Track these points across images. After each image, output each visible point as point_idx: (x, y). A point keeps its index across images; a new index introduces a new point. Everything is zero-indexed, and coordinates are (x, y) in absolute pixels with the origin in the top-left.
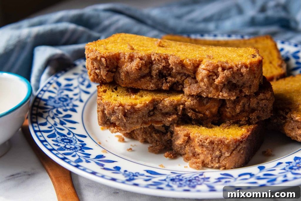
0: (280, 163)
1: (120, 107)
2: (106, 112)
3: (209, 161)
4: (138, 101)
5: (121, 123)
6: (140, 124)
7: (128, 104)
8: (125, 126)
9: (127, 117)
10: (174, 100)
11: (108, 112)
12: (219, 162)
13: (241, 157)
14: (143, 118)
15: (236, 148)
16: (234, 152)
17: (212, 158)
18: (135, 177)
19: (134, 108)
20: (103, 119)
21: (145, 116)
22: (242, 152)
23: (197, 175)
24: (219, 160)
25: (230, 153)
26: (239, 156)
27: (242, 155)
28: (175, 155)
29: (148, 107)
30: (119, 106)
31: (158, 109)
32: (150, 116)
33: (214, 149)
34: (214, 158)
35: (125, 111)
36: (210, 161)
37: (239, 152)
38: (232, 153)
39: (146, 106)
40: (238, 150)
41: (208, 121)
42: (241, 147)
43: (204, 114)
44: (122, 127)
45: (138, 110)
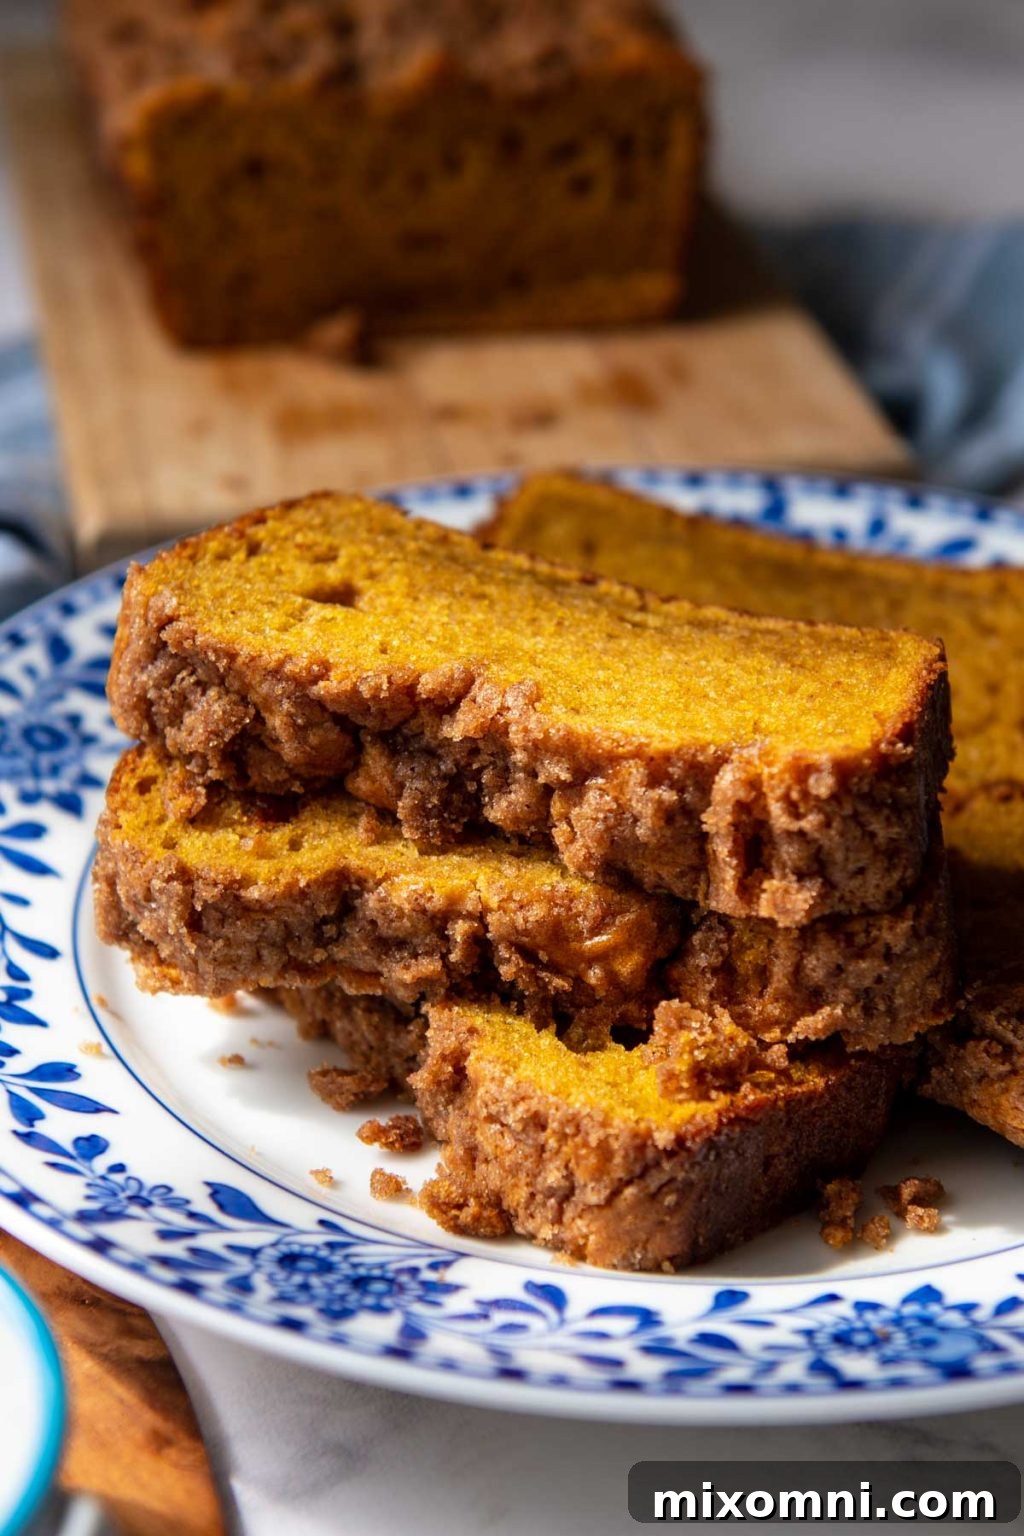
0: (833, 1298)
1: (175, 883)
2: (121, 891)
3: (518, 1205)
4: (263, 869)
5: (177, 955)
6: (274, 970)
7: (212, 874)
8: (197, 971)
9: (206, 933)
10: (433, 891)
11: (127, 891)
12: (558, 1220)
13: (662, 1223)
14: (289, 946)
15: (642, 1176)
16: (629, 1192)
17: (532, 1195)
18: (135, 1210)
19: (237, 898)
20: (110, 918)
21: (298, 937)
22: (670, 1200)
23: (421, 1263)
24: (560, 1212)
25: (608, 1192)
26: (653, 1217)
27: (666, 1214)
28: (413, 1139)
29: (308, 902)
30: (170, 879)
31: (360, 915)
32: (321, 942)
33: (546, 1156)
34: (539, 1198)
35: (193, 907)
36: (522, 1205)
37: (654, 1197)
38: (615, 1193)
39: (297, 895)
40: (653, 1187)
41: (598, 1014)
42: (665, 1178)
43: (579, 981)
44: (186, 969)
45: (257, 908)
